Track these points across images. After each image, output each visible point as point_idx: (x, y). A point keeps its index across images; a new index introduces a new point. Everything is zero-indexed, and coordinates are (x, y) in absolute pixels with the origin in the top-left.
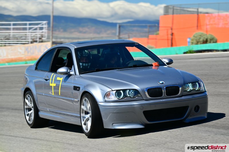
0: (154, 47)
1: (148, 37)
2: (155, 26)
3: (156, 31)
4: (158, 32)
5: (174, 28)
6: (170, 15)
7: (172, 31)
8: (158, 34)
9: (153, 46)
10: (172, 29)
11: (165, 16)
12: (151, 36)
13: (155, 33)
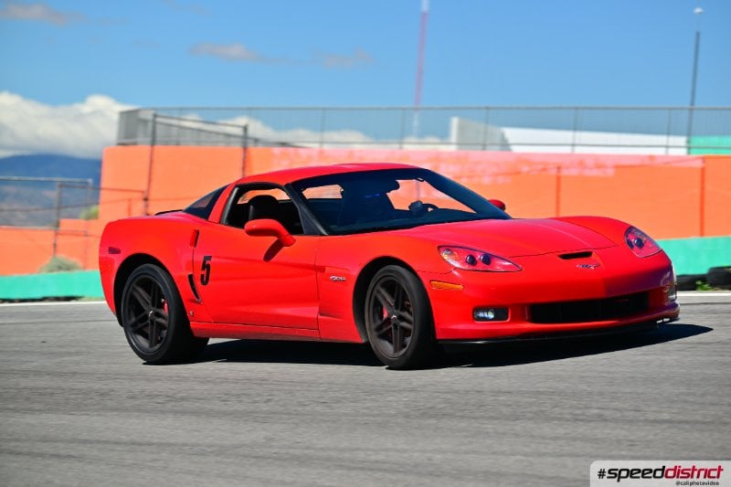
0: (80, 264)
1: (58, 225)
2: (84, 185)
3: (87, 205)
4: (94, 209)
5: (153, 195)
6: (144, 148)
7: (147, 206)
8: (95, 216)
9: (73, 260)
10: (146, 199)
11: (121, 147)
12: (66, 224)
13: (84, 213)
